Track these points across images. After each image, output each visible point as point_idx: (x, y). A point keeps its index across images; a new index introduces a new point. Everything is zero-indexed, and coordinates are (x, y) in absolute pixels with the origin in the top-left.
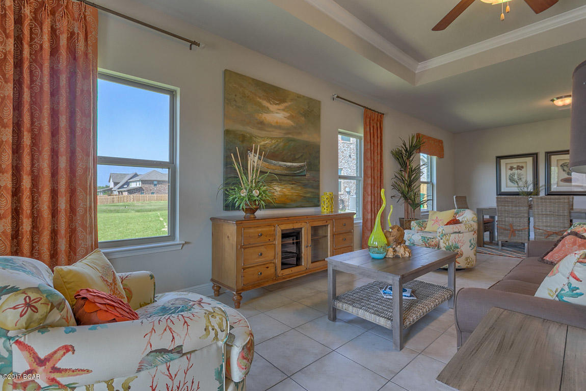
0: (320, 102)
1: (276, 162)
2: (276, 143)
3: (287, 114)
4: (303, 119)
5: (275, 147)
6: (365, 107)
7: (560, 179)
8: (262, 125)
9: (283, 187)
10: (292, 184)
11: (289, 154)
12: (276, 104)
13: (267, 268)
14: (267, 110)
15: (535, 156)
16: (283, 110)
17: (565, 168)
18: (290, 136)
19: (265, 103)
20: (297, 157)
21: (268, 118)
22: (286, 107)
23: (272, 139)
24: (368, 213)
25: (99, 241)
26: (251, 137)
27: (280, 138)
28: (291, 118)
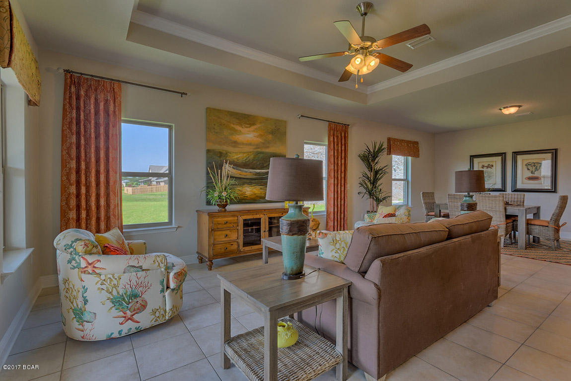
0: (285, 122)
1: (247, 170)
2: (247, 156)
3: (256, 134)
4: (270, 136)
5: (246, 159)
6: (328, 121)
7: (525, 177)
8: (235, 144)
9: (253, 188)
10: (261, 185)
11: (258, 163)
12: (247, 127)
13: (232, 245)
14: (240, 133)
15: (503, 155)
16: (254, 131)
17: (530, 167)
18: (259, 150)
19: (238, 128)
20: (265, 165)
21: (240, 138)
22: (256, 129)
23: (244, 153)
24: (331, 207)
25: (124, 224)
26: (226, 153)
27: (250, 152)
28: (260, 136)
